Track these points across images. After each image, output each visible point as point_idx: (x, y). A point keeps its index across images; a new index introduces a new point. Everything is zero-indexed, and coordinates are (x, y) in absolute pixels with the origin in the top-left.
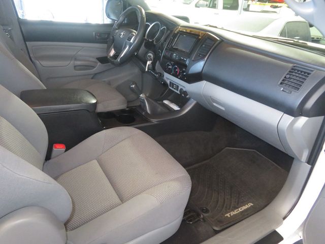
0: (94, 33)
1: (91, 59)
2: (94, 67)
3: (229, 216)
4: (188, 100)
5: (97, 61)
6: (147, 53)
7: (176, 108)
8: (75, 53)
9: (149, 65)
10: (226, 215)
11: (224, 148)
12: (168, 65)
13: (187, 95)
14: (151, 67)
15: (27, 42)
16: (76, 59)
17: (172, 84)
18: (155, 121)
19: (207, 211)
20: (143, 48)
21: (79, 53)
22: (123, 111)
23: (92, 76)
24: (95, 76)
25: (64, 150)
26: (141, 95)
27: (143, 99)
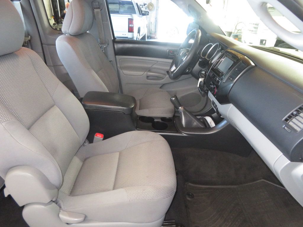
0: (168, 50)
1: (163, 72)
2: (163, 79)
4: (222, 119)
5: (166, 73)
6: (201, 71)
7: (212, 124)
8: (151, 66)
9: (200, 82)
12: (211, 85)
13: (221, 115)
14: (202, 84)
15: (117, 56)
16: (150, 71)
17: (214, 103)
18: (184, 134)
20: (197, 67)
21: (154, 66)
23: (160, 86)
24: (162, 86)
25: (102, 139)
26: (180, 108)
27: (180, 111)
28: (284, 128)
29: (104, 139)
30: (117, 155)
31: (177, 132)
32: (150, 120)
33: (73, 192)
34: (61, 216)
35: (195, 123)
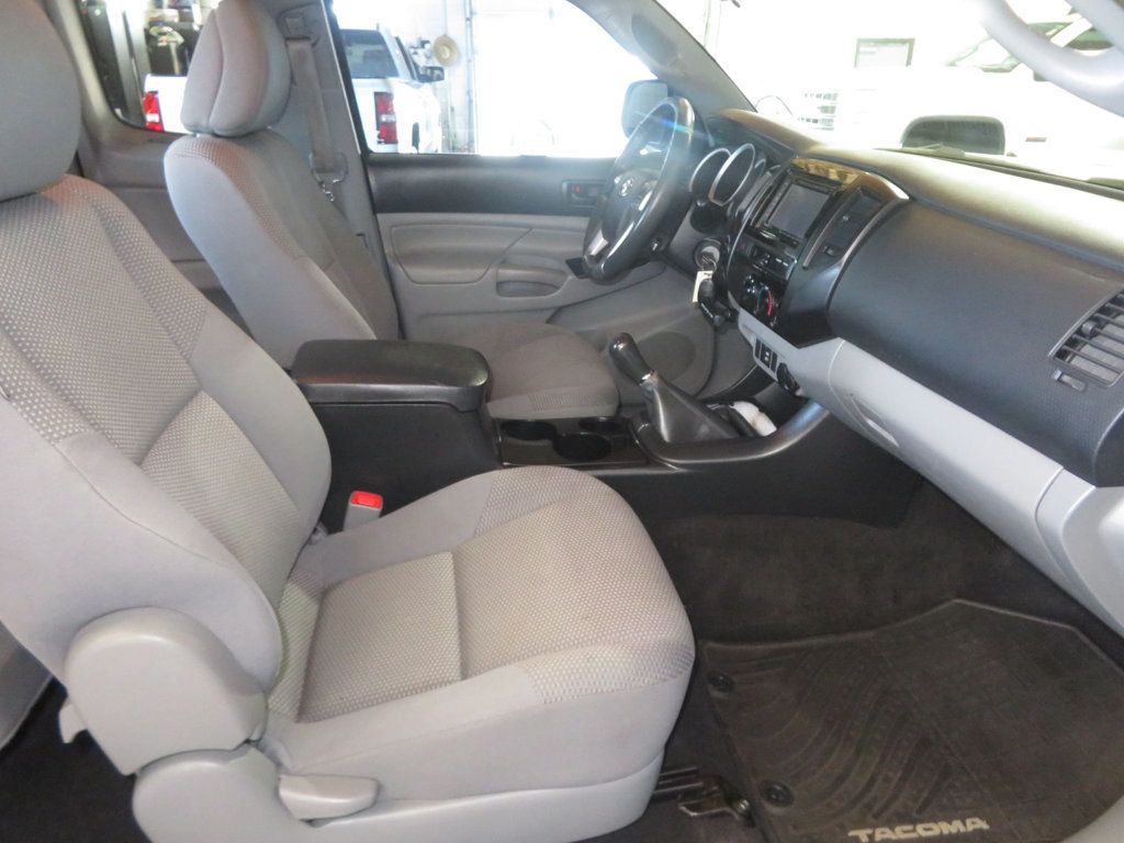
0: (565, 186)
1: (550, 263)
2: (557, 288)
3: (864, 839)
4: (803, 402)
5: (566, 268)
6: (700, 244)
7: (766, 427)
8: (506, 246)
9: (703, 284)
10: (852, 833)
11: (948, 600)
12: (749, 285)
13: (797, 387)
14: (709, 289)
15: (379, 216)
16: (505, 263)
17: (762, 349)
18: (674, 466)
19: (785, 798)
20: (685, 232)
21: (520, 245)
22: (587, 423)
23: (547, 315)
24: (556, 314)
25: (377, 510)
26: (646, 377)
27: (649, 389)
28: (1059, 380)
29: (384, 513)
30: (446, 560)
31: (649, 461)
32: (542, 429)
33: (305, 710)
34: (285, 793)
35: (706, 428)
